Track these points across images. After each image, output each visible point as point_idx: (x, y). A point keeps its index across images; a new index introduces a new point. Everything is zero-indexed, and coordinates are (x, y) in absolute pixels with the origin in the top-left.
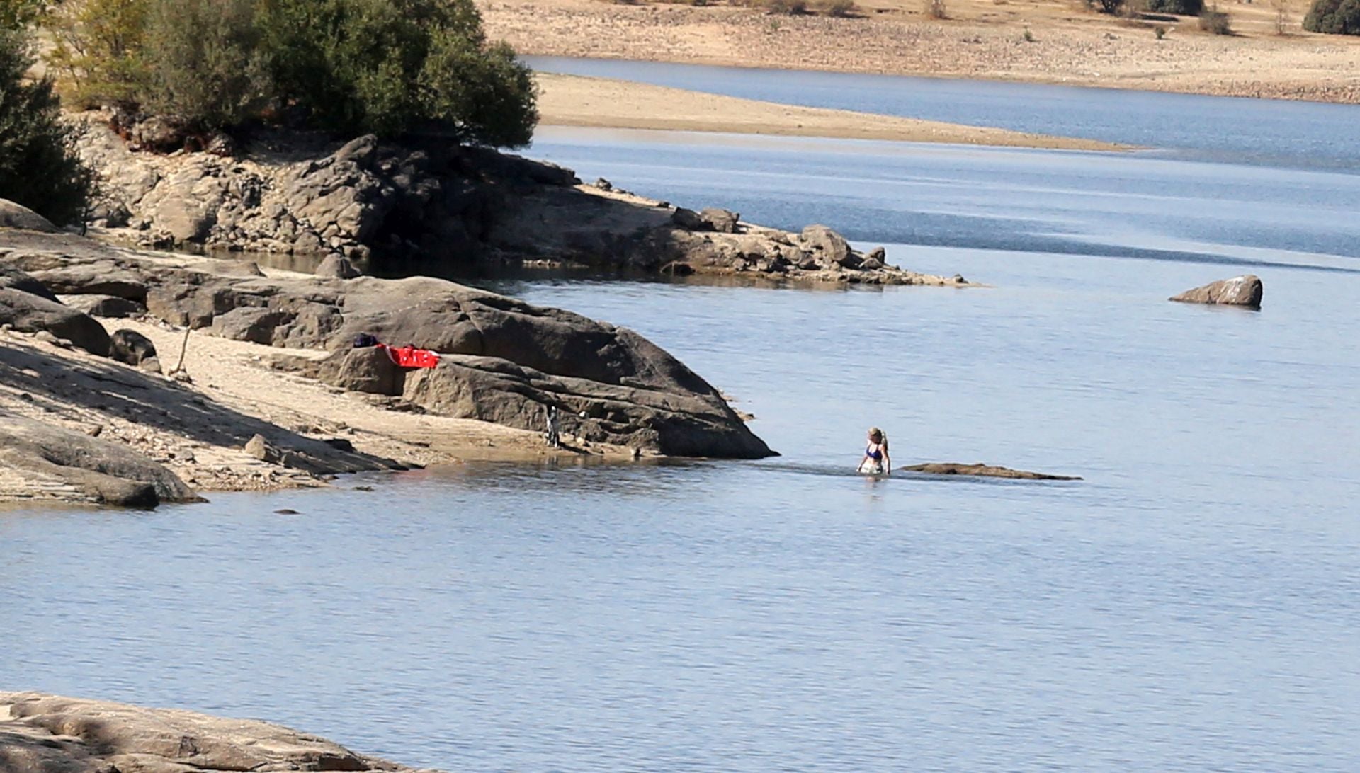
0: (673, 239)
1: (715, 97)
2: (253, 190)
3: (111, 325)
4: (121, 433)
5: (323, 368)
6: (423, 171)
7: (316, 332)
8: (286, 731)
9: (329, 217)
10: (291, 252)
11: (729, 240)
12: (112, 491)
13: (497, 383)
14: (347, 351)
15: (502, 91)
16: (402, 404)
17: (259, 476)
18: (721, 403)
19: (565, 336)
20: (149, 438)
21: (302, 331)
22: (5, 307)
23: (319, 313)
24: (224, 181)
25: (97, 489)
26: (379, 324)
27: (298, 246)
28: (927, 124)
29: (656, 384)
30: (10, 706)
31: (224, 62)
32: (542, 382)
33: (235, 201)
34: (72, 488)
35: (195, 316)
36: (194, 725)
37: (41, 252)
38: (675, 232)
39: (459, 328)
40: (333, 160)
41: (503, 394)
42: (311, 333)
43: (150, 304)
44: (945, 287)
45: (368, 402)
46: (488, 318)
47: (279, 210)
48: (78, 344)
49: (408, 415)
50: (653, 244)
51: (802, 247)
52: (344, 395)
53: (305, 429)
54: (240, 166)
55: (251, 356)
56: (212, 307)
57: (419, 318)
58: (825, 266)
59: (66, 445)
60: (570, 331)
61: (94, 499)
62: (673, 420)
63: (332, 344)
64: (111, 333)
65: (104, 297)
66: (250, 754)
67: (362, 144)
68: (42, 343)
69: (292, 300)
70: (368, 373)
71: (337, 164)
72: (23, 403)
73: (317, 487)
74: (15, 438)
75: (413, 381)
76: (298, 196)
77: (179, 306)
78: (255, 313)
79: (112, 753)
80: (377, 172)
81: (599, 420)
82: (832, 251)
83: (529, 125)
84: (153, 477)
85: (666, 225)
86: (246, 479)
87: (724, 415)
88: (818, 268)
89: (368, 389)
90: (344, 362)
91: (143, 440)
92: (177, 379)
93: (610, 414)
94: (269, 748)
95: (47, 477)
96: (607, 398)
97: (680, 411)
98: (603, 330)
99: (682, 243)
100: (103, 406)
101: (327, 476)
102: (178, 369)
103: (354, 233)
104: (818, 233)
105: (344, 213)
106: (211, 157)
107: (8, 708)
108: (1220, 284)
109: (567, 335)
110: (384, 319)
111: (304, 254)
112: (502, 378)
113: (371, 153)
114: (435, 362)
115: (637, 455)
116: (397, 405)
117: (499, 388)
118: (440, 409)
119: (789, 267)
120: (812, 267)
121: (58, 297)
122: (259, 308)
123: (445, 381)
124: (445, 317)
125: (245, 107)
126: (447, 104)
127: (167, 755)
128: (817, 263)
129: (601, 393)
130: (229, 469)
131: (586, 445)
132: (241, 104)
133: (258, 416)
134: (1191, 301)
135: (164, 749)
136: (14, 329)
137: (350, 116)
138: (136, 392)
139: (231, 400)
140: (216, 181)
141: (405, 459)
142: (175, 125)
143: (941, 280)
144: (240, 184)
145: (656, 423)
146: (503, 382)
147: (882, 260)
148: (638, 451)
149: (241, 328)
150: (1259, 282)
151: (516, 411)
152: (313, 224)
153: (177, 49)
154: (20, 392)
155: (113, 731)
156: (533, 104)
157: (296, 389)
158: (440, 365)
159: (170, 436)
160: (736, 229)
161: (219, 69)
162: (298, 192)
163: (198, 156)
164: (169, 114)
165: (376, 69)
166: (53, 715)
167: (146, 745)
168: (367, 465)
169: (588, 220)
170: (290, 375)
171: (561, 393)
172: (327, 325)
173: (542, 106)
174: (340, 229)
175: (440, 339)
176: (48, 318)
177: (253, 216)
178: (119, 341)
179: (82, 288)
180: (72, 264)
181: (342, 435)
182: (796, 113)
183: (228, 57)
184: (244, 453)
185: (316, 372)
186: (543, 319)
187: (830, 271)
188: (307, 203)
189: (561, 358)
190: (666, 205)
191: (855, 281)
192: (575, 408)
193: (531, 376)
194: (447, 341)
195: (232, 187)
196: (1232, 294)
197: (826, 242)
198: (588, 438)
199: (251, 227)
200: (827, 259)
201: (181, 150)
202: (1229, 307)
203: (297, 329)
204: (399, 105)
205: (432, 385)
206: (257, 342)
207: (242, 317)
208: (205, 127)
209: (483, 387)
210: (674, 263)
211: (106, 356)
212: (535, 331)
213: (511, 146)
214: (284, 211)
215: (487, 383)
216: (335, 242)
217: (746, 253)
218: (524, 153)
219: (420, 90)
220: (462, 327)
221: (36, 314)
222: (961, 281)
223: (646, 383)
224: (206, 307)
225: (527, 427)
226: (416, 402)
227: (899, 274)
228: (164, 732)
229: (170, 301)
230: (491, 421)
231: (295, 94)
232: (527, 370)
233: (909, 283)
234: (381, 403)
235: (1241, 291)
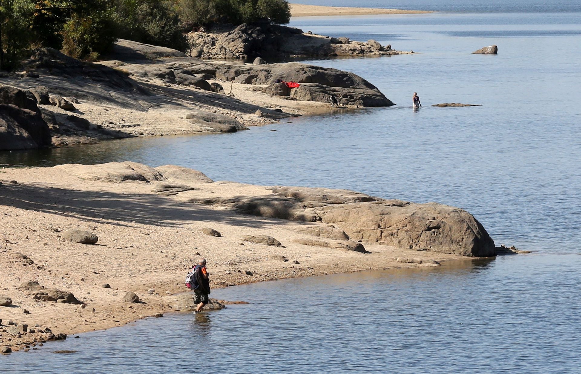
0: (331, 46)
1: (315, 6)
2: (213, 41)
3: (210, 82)
4: (221, 112)
5: (267, 90)
6: (260, 32)
7: (264, 80)
8: (351, 192)
9: (235, 47)
10: (225, 58)
11: (347, 46)
12: (224, 128)
13: (316, 90)
14: (274, 84)
15: (280, 9)
16: (290, 98)
17: (261, 121)
18: (379, 91)
19: (334, 76)
20: (229, 113)
21: (260, 79)
22: (181, 79)
23: (265, 74)
24: (205, 39)
25: (220, 128)
26: (282, 76)
27: (227, 56)
28: (375, 9)
29: (360, 87)
30: (272, 190)
31: (202, 6)
32: (329, 89)
33: (208, 45)
34: (213, 128)
35: (230, 78)
36: (325, 192)
37: (185, 63)
38: (331, 45)
39: (304, 76)
40: (235, 31)
41: (318, 93)
42: (263, 80)
43: (217, 75)
44: (408, 54)
45: (281, 98)
46: (312, 72)
47: (221, 46)
48: (202, 88)
49: (292, 101)
50: (326, 48)
51: (368, 46)
52: (274, 97)
53: (268, 107)
54: (209, 35)
55: (247, 88)
56: (234, 75)
57: (293, 74)
58: (375, 51)
59: (209, 116)
60: (335, 74)
61: (219, 131)
62: (366, 97)
63: (269, 83)
64: (210, 84)
65: (204, 74)
66: (342, 199)
67: (243, 26)
68: (192, 88)
69: (257, 71)
70: (280, 90)
71: (236, 32)
72: (193, 105)
73: (277, 123)
74: (195, 115)
75: (293, 91)
76: (225, 42)
77: (225, 75)
78: (246, 76)
79: (303, 201)
80: (247, 34)
81: (346, 99)
82: (376, 47)
83: (289, 17)
84: (234, 124)
85: (329, 43)
86: (257, 122)
87: (380, 95)
88: (373, 52)
89: (281, 94)
90: (273, 88)
91: (228, 113)
92: (230, 95)
93: (349, 97)
94: (347, 197)
95: (205, 126)
96: (347, 92)
97: (368, 94)
98: (344, 73)
99: (334, 47)
100: (213, 104)
101: (278, 120)
102: (230, 93)
103: (242, 51)
104: (372, 42)
105: (239, 46)
106: (200, 33)
107: (272, 191)
108: (485, 48)
109: (335, 75)
110: (283, 74)
111: (229, 58)
112: (318, 89)
113: (245, 28)
114: (299, 85)
115: (357, 107)
116: (289, 98)
117: (317, 92)
118: (301, 99)
119: (364, 52)
120: (371, 51)
121: (195, 75)
122: (247, 74)
123: (302, 90)
124: (300, 73)
125: (209, 18)
126: (265, 13)
127: (319, 201)
128: (372, 50)
129: (346, 91)
130: (252, 120)
131: (343, 106)
132: (208, 17)
133: (254, 104)
134: (478, 53)
135: (318, 199)
136: (183, 85)
137: (238, 19)
138: (221, 100)
139: (246, 100)
140: (202, 40)
141: (296, 113)
142: (189, 25)
143: (407, 52)
144: (209, 40)
145: (362, 98)
146: (318, 90)
147: (390, 48)
148: (358, 106)
149: (243, 80)
150: (496, 47)
151: (322, 97)
152: (231, 50)
153: (189, 3)
154: (192, 103)
155: (303, 195)
156: (289, 11)
157: (261, 96)
158: (300, 86)
159: (234, 112)
160: (349, 43)
161: (201, 8)
162: (226, 41)
163: (197, 33)
164: (188, 22)
165: (245, 5)
166: (285, 192)
167: (313, 198)
168: (287, 116)
169: (308, 43)
170: (258, 92)
171: (335, 92)
172: (267, 78)
173: (292, 12)
174: (238, 51)
175: (299, 79)
176: (193, 81)
177: (213, 48)
178: (212, 86)
179: (198, 72)
180: (194, 65)
181: (278, 108)
182: (338, 9)
183: (203, 4)
184: (255, 115)
185: (266, 91)
186: (327, 71)
187: (376, 52)
188: (229, 44)
189: (334, 82)
190: (328, 37)
191: (383, 54)
192: (339, 96)
193: (326, 88)
194: (301, 79)
195: (207, 41)
196: (489, 51)
197: (374, 44)
198: (343, 104)
199: (213, 52)
200: (375, 49)
201: (192, 32)
202: (489, 54)
203: (259, 79)
204: (252, 15)
205: (298, 92)
206: (248, 84)
207: (243, 77)
208: (198, 25)
209: (313, 91)
210: (332, 53)
211: (210, 91)
212: (326, 75)
213: (284, 23)
214: (222, 47)
215: (314, 90)
216: (237, 54)
217: (352, 49)
218: (288, 25)
219: (257, 10)
220: (305, 75)
221: (189, 80)
222: (412, 52)
223: (358, 87)
224: (232, 74)
225: (326, 102)
226: (294, 97)
227: (395, 52)
228: (318, 194)
229: (222, 74)
230: (316, 101)
231: (222, 13)
232: (324, 86)
233: (398, 54)
234: (285, 98)
235: (492, 50)
